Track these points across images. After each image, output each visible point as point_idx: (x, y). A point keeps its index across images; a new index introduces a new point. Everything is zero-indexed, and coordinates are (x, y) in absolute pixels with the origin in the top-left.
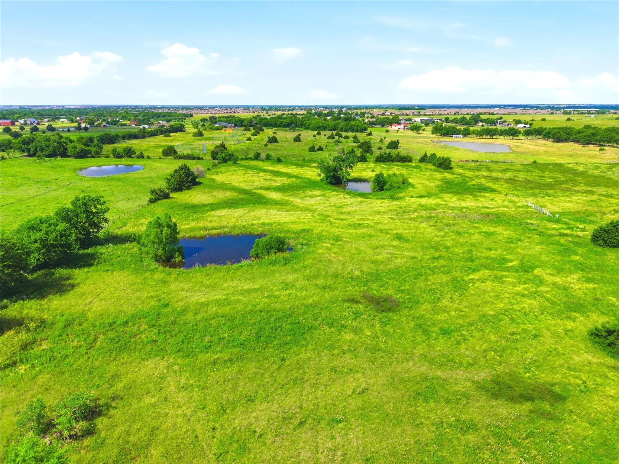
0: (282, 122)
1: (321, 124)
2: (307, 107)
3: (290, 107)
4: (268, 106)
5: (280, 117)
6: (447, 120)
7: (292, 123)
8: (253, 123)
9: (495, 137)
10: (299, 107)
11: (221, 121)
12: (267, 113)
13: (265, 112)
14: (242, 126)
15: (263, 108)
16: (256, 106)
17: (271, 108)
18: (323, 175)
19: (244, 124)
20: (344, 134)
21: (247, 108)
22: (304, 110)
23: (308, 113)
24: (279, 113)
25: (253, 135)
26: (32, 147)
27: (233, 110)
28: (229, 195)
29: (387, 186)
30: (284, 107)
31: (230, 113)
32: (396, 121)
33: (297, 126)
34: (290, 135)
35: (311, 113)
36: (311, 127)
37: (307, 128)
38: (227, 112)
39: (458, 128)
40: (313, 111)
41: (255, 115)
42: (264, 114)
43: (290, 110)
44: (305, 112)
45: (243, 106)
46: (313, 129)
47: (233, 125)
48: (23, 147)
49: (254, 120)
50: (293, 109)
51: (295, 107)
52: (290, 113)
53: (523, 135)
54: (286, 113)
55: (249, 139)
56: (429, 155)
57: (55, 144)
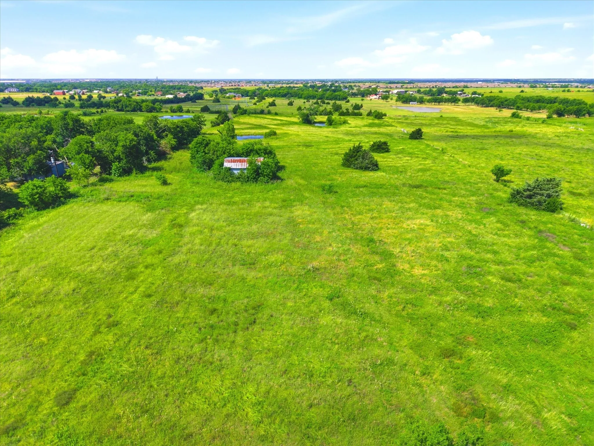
0: (280, 93)
1: (311, 94)
2: (304, 81)
3: (289, 81)
4: (268, 80)
5: (279, 89)
6: (419, 92)
7: (288, 94)
8: (257, 93)
9: (441, 103)
10: (298, 80)
11: (230, 92)
12: (268, 86)
13: (266, 85)
14: (247, 96)
15: (264, 82)
16: (257, 80)
17: (271, 82)
18: (301, 119)
19: (249, 94)
20: (326, 101)
21: (249, 82)
22: (302, 83)
23: (304, 86)
24: (279, 86)
25: (258, 101)
26: (120, 105)
27: (236, 84)
28: (248, 126)
29: (333, 123)
30: (283, 80)
31: (235, 86)
32: (374, 92)
33: (292, 96)
34: (286, 101)
35: (306, 86)
36: (303, 96)
37: (300, 97)
38: (232, 86)
39: (425, 98)
40: (309, 85)
41: (257, 88)
42: (264, 87)
43: (288, 84)
44: (302, 85)
45: (246, 80)
46: (305, 98)
47: (240, 95)
48: (115, 105)
49: (257, 91)
50: (291, 83)
51: (294, 80)
52: (288, 86)
53: (463, 102)
54: (284, 85)
55: (255, 104)
56: (373, 111)
57: (135, 103)
